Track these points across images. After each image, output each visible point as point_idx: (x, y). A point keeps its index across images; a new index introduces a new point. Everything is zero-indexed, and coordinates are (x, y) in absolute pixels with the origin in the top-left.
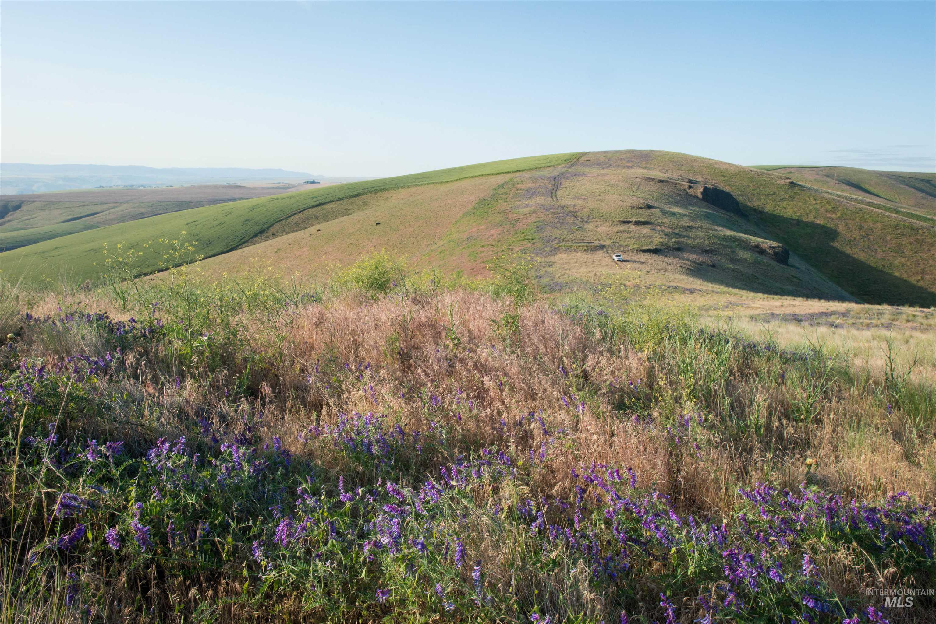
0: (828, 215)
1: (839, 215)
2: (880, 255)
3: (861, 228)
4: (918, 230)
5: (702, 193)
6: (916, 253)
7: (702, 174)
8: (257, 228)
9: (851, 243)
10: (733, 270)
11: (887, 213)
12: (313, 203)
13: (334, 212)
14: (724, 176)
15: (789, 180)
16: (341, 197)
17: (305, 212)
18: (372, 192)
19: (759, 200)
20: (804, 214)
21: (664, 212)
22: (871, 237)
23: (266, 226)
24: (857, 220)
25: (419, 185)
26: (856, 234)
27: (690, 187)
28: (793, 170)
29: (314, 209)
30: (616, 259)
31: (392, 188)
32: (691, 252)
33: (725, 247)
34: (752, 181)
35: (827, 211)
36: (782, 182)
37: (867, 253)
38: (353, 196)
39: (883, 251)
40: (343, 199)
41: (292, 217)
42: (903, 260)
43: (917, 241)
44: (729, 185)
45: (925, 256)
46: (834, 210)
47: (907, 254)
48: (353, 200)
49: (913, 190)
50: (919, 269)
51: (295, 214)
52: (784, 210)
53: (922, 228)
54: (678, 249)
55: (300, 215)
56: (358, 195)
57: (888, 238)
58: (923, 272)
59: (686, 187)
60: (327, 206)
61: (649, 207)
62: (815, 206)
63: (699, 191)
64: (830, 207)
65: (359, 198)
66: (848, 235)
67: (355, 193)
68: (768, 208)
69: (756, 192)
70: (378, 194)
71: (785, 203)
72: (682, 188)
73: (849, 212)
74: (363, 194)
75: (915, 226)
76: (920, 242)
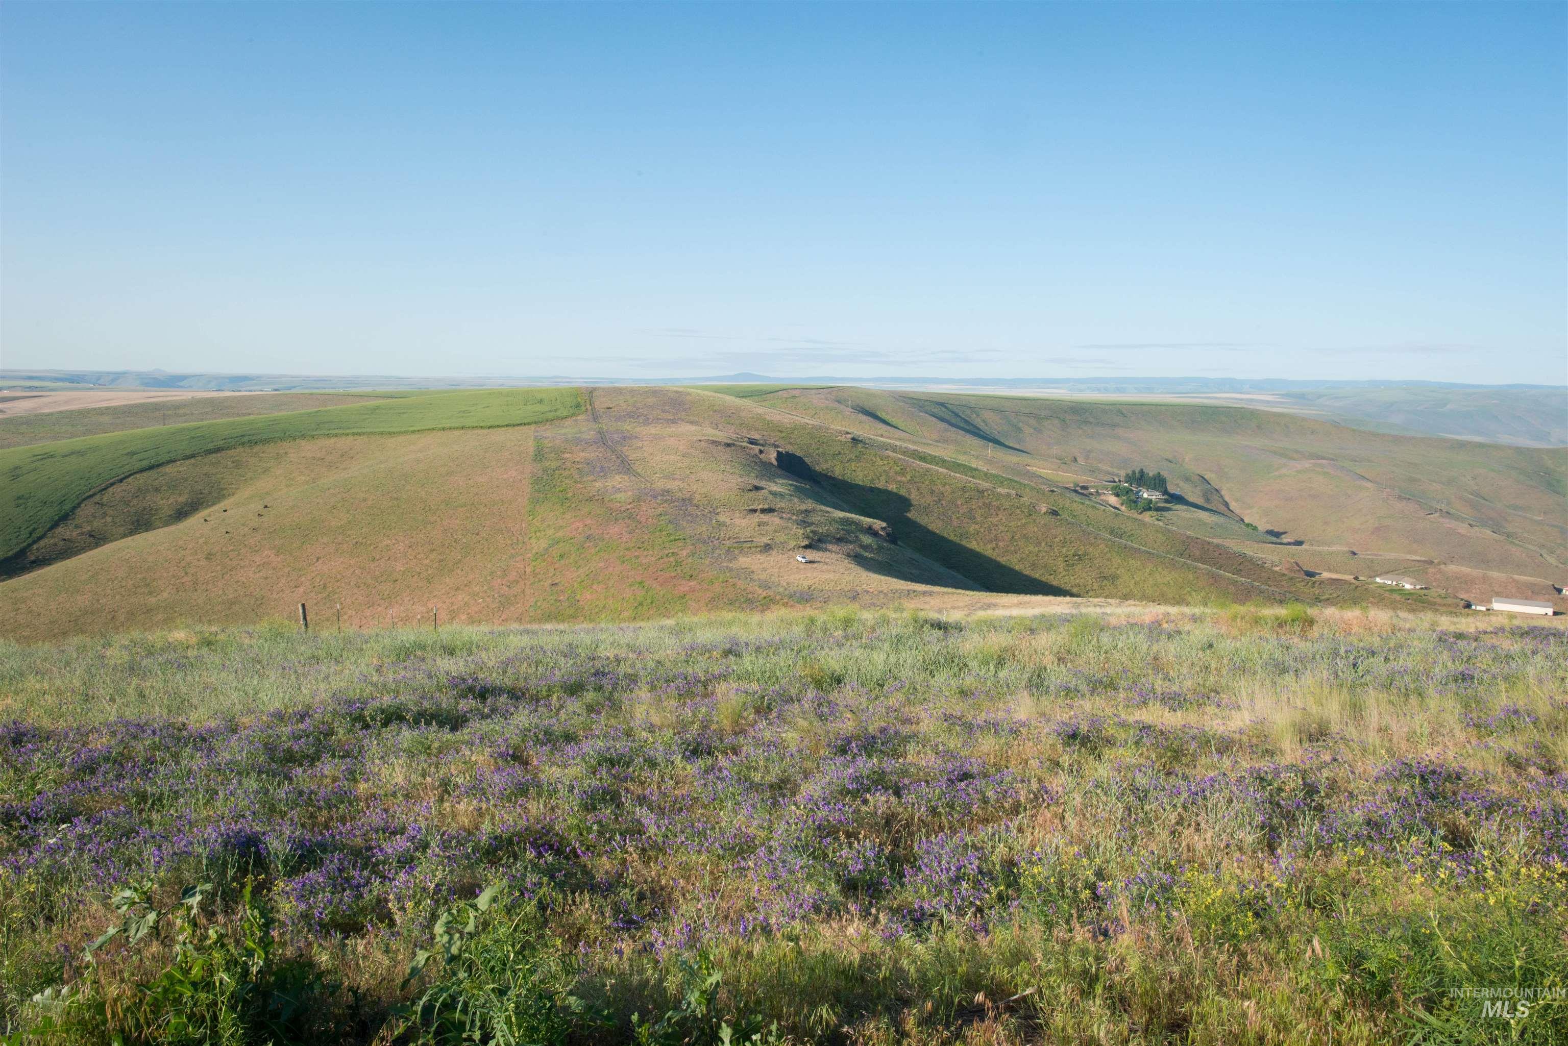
0: (899, 478)
1: (909, 478)
2: (955, 523)
3: (932, 492)
4: (983, 492)
5: (777, 460)
6: (986, 518)
7: (757, 430)
8: (51, 512)
9: (927, 510)
10: (871, 559)
11: (952, 474)
12: (138, 466)
13: (186, 480)
14: (781, 432)
15: (849, 436)
16: (188, 453)
17: (130, 479)
18: (243, 444)
19: (826, 461)
20: (875, 477)
21: (774, 494)
22: (943, 502)
23: (67, 507)
24: (927, 482)
25: (336, 435)
26: (929, 499)
27: (761, 452)
28: (796, 393)
29: (145, 474)
30: (804, 561)
31: (281, 439)
32: (830, 542)
33: (849, 532)
34: (812, 437)
35: (896, 473)
36: (843, 438)
37: (943, 520)
38: (210, 452)
39: (958, 518)
40: (193, 456)
41: (111, 490)
42: (977, 526)
43: (984, 503)
44: (791, 443)
45: (994, 520)
46: (903, 472)
47: (979, 519)
48: (213, 457)
49: (934, 419)
50: (992, 536)
51: (112, 484)
52: (854, 473)
53: (987, 490)
54: (819, 540)
55: (123, 486)
56: (218, 450)
57: (959, 503)
58: (996, 539)
59: (757, 451)
60: (168, 469)
61: (757, 488)
62: (884, 468)
63: (772, 456)
64: (898, 468)
65: (223, 453)
66: (923, 501)
67: (211, 446)
68: (838, 472)
69: (821, 451)
70: (257, 449)
71: (853, 464)
72: (753, 453)
73: (917, 474)
74: (228, 448)
75: (981, 488)
76: (988, 506)
